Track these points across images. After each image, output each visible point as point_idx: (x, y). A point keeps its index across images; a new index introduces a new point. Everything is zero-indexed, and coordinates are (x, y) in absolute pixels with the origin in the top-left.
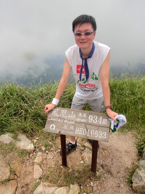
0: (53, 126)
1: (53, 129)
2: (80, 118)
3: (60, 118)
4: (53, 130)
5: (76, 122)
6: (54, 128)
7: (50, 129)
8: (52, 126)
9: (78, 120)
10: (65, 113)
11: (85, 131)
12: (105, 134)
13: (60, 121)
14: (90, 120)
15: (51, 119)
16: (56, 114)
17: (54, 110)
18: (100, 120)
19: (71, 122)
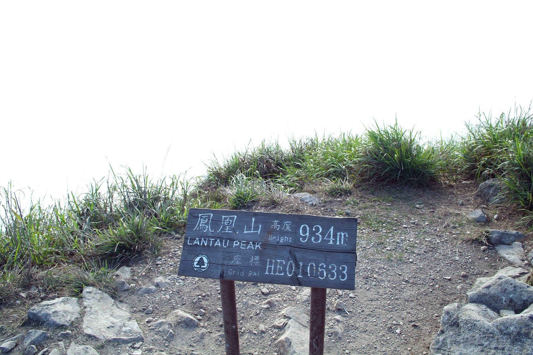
0: (201, 259)
1: (202, 267)
2: (275, 233)
3: (219, 237)
4: (203, 270)
5: (265, 246)
6: (206, 265)
7: (195, 269)
8: (198, 259)
9: (271, 239)
10: (232, 222)
11: (291, 267)
12: (346, 271)
13: (222, 245)
14: (304, 238)
15: (195, 243)
16: (208, 227)
17: (201, 218)
18: (329, 236)
19: (250, 246)
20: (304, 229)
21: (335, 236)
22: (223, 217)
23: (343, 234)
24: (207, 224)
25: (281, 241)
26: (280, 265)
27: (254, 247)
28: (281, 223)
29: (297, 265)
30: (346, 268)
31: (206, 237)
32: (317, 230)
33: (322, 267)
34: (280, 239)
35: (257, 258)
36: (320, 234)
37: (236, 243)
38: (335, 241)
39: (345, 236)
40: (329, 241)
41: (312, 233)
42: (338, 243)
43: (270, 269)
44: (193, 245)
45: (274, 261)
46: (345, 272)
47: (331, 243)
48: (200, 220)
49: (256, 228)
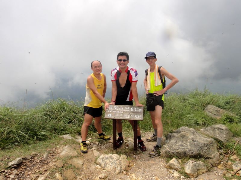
2: (126, 109)
3: (114, 110)
4: (110, 117)
5: (124, 112)
7: (108, 117)
8: (109, 115)
9: (125, 110)
10: (117, 107)
13: (114, 112)
14: (132, 110)
18: (137, 110)
19: (120, 112)
21: (139, 110)
22: (115, 106)
24: (111, 108)
26: (127, 116)
28: (127, 107)
29: (130, 116)
31: (111, 110)
32: (135, 109)
33: (136, 116)
35: (122, 114)
37: (117, 111)
39: (141, 110)
41: (134, 109)
45: (125, 115)
49: (122, 108)
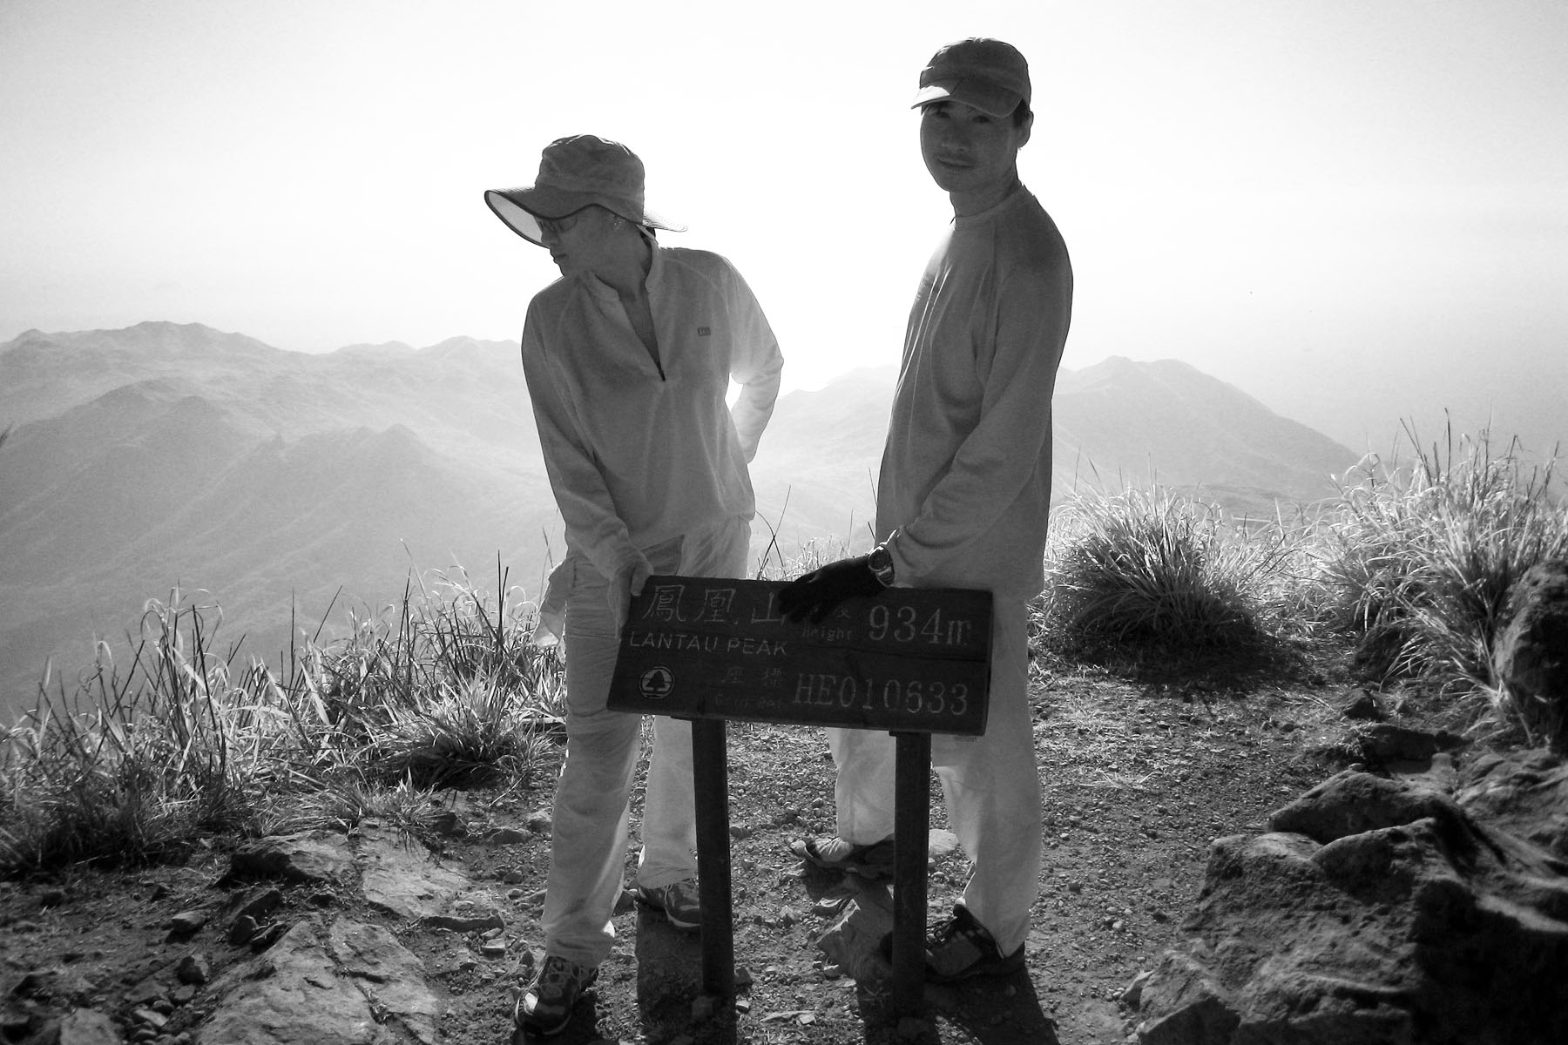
0: (658, 676)
1: (660, 690)
3: (698, 632)
4: (662, 696)
6: (668, 686)
7: (645, 695)
8: (650, 675)
9: (808, 634)
10: (727, 602)
11: (848, 686)
12: (964, 696)
13: (702, 647)
14: (878, 632)
15: (646, 642)
16: (675, 612)
17: (660, 594)
18: (932, 627)
19: (764, 648)
20: (879, 618)
21: (944, 628)
22: (707, 591)
23: (960, 623)
24: (672, 605)
25: (830, 638)
26: (826, 686)
27: (772, 651)
29: (862, 686)
30: (966, 690)
31: (669, 631)
32: (907, 615)
33: (914, 689)
34: (826, 636)
35: (777, 672)
36: (912, 623)
37: (733, 643)
38: (943, 638)
39: (964, 627)
40: (932, 637)
41: (896, 622)
42: (949, 642)
43: (803, 696)
44: (641, 648)
45: (812, 676)
46: (962, 698)
47: (935, 639)
48: (657, 601)
